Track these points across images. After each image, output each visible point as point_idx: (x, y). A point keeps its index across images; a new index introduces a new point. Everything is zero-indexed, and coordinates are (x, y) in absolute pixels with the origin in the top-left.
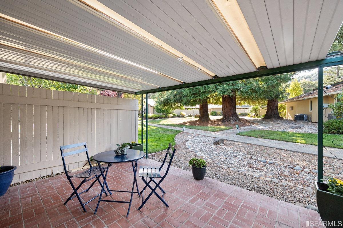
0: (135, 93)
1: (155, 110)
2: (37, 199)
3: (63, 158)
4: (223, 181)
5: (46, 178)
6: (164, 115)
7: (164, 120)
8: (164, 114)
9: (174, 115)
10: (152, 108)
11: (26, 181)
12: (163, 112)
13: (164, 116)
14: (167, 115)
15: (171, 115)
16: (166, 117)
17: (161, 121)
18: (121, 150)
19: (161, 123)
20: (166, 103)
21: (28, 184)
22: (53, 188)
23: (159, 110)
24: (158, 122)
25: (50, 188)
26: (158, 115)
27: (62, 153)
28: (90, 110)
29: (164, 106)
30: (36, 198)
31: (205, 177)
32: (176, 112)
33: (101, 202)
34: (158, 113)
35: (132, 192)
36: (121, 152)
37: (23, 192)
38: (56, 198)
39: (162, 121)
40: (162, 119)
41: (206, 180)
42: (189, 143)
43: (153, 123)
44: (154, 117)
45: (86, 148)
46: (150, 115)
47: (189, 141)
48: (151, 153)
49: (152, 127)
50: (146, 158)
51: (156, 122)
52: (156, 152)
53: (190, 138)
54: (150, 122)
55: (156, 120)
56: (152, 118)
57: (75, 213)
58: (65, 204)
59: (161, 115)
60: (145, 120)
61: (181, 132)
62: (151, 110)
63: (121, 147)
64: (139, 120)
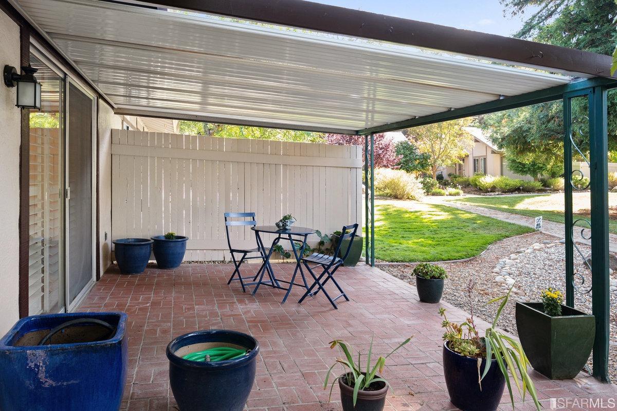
0: (355, 133)
1: (506, 163)
3: (227, 227)
5: (217, 263)
6: (541, 180)
7: (533, 196)
8: (539, 176)
9: (576, 182)
10: (498, 158)
11: (197, 262)
12: (534, 169)
13: (538, 185)
16: (547, 187)
17: (522, 199)
18: (283, 222)
19: (520, 206)
20: (520, 141)
21: (199, 264)
23: (520, 168)
24: (513, 203)
25: (220, 271)
26: (515, 179)
27: (226, 221)
30: (204, 275)
34: (518, 175)
35: (292, 282)
36: (283, 225)
37: (193, 270)
38: (221, 279)
39: (527, 200)
40: (532, 194)
42: (516, 257)
43: (492, 204)
44: (501, 188)
45: (254, 220)
46: (487, 180)
47: (520, 254)
48: (392, 262)
49: (462, 214)
50: (371, 266)
51: (504, 203)
52: (406, 262)
53: (538, 248)
54: (482, 203)
55: (506, 196)
56: (493, 189)
57: (235, 290)
58: (229, 283)
59: (527, 181)
60: (472, 193)
61: (527, 233)
62: (494, 162)
63: (283, 219)
64: (450, 195)
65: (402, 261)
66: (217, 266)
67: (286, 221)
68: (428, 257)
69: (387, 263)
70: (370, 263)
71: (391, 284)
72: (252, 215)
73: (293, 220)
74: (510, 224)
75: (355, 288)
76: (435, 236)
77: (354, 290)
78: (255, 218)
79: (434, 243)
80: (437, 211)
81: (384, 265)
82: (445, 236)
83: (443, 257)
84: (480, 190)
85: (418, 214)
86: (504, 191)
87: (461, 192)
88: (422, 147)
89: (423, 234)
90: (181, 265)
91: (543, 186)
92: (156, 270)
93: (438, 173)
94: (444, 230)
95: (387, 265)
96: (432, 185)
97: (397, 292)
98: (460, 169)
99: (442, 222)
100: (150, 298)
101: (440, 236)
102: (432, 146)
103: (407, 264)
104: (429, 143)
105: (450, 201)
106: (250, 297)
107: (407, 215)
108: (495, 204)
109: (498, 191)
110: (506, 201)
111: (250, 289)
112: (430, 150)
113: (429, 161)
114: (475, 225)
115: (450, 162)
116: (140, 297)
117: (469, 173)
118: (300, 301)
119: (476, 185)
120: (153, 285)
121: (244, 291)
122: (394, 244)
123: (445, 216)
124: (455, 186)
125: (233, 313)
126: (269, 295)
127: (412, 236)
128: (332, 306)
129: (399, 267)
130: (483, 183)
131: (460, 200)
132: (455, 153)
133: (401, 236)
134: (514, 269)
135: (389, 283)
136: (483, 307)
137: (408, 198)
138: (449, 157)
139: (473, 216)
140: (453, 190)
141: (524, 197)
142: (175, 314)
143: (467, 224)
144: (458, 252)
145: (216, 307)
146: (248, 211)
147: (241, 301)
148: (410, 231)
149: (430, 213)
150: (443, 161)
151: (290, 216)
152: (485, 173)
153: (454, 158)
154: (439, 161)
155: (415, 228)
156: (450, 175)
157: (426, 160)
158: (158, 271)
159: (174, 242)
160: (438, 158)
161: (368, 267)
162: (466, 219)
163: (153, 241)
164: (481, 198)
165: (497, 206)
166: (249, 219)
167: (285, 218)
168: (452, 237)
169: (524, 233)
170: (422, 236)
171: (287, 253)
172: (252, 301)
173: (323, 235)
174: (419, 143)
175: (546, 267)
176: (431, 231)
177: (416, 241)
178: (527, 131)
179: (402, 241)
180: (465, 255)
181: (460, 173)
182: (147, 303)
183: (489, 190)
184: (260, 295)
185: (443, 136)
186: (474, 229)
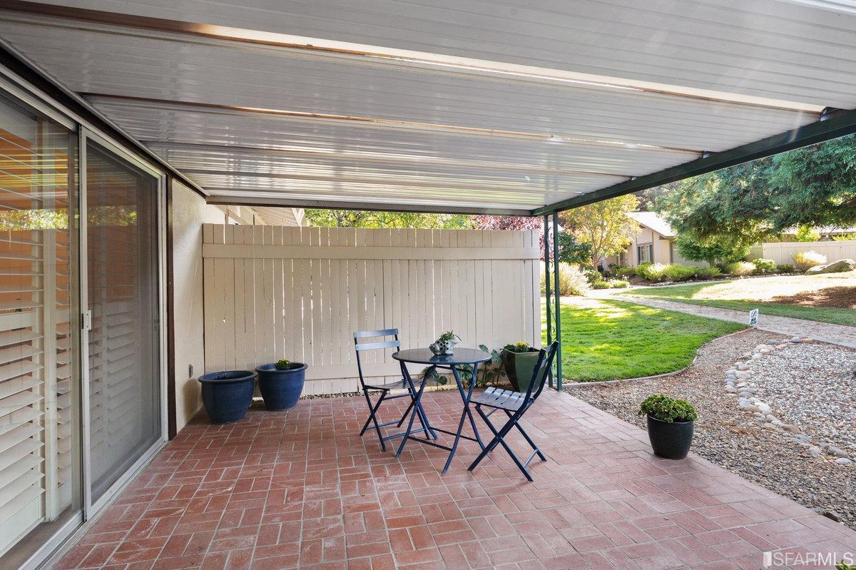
0: (529, 214)
1: (676, 249)
2: (330, 421)
3: (357, 352)
4: (758, 481)
5: (348, 396)
6: (719, 266)
7: (712, 285)
8: (716, 261)
9: (759, 265)
10: (667, 243)
11: (321, 396)
12: (710, 254)
13: (715, 271)
14: (730, 266)
15: (750, 267)
16: (725, 273)
17: (698, 288)
18: (441, 345)
19: (697, 296)
20: (705, 221)
21: (324, 399)
22: (353, 412)
23: (693, 252)
24: (689, 293)
25: (350, 411)
26: (689, 267)
27: (356, 343)
28: (421, 264)
29: (705, 235)
30: (328, 419)
31: (690, 455)
32: (772, 252)
33: (408, 440)
34: (693, 261)
35: (458, 435)
36: (441, 349)
37: (315, 409)
38: (351, 424)
39: (705, 289)
40: (709, 282)
41: (689, 462)
42: (746, 366)
43: (665, 295)
44: (673, 276)
45: (397, 339)
46: (657, 269)
47: (749, 362)
48: (582, 381)
49: (644, 309)
50: (558, 390)
51: (679, 294)
52: (601, 380)
53: (766, 350)
54: (655, 294)
55: (680, 285)
56: (664, 278)
57: (371, 448)
58: (361, 434)
59: (702, 268)
60: (638, 284)
61: (739, 330)
62: (661, 250)
63: (441, 339)
64: (615, 287)
65: (596, 380)
66: (347, 401)
67: (446, 342)
68: (628, 371)
69: (577, 383)
70: (555, 385)
71: (597, 422)
72: (394, 332)
73: (457, 340)
74: (709, 319)
75: (547, 431)
76: (622, 340)
77: (545, 437)
78: (398, 336)
79: (624, 349)
80: (611, 308)
81: (573, 387)
82: (634, 338)
83: (648, 370)
84: (647, 280)
85: (589, 312)
86: (677, 280)
87: (628, 284)
88: (581, 236)
89: (605, 337)
90: (299, 402)
91: (721, 272)
92: (262, 412)
93: (599, 264)
94: (629, 332)
95: (576, 387)
96: (595, 277)
97: (611, 437)
98: (622, 259)
99: (622, 320)
100: (236, 472)
101: (627, 339)
102: (593, 235)
103: (603, 383)
104: (588, 232)
105: (618, 294)
106: (392, 461)
107: (577, 314)
108: (669, 295)
109: (669, 280)
110: (681, 291)
111: (393, 446)
112: (590, 240)
113: (590, 251)
114: (666, 323)
115: (613, 251)
116: (222, 470)
117: (632, 262)
118: (471, 468)
119: (643, 275)
120: (250, 443)
121: (384, 449)
122: (575, 354)
123: (622, 313)
124: (620, 278)
125: (365, 502)
126: (422, 455)
127: (592, 340)
128: (522, 475)
129: (594, 389)
130: (652, 273)
131: (628, 293)
132: (618, 242)
133: (578, 341)
134: (753, 384)
135: (594, 421)
136: (754, 459)
137: (572, 294)
138: (612, 246)
139: (658, 311)
140: (618, 282)
141: (701, 285)
142: (268, 510)
143: (656, 322)
144: (663, 361)
145: (338, 490)
146: (389, 327)
147: (378, 472)
148: (588, 334)
149: (605, 310)
150: (605, 250)
151: (451, 334)
152: (652, 262)
153: (617, 246)
154: (601, 251)
155: (591, 330)
156: (610, 266)
157: (587, 250)
158: (263, 415)
159: (287, 373)
160: (600, 247)
161: (553, 392)
162: (651, 316)
163: (257, 373)
164: (651, 289)
165: (672, 297)
166: (391, 338)
167: (445, 338)
168: (644, 340)
169: (734, 330)
170: (605, 340)
171: (442, 377)
172: (396, 470)
173: (490, 351)
174: (577, 232)
175: (798, 380)
176: (614, 334)
177: (599, 347)
178: (714, 209)
179: (582, 348)
180: (674, 366)
181: (622, 263)
182: (229, 485)
183: (659, 279)
184: (408, 456)
185: (605, 224)
186: (666, 328)
